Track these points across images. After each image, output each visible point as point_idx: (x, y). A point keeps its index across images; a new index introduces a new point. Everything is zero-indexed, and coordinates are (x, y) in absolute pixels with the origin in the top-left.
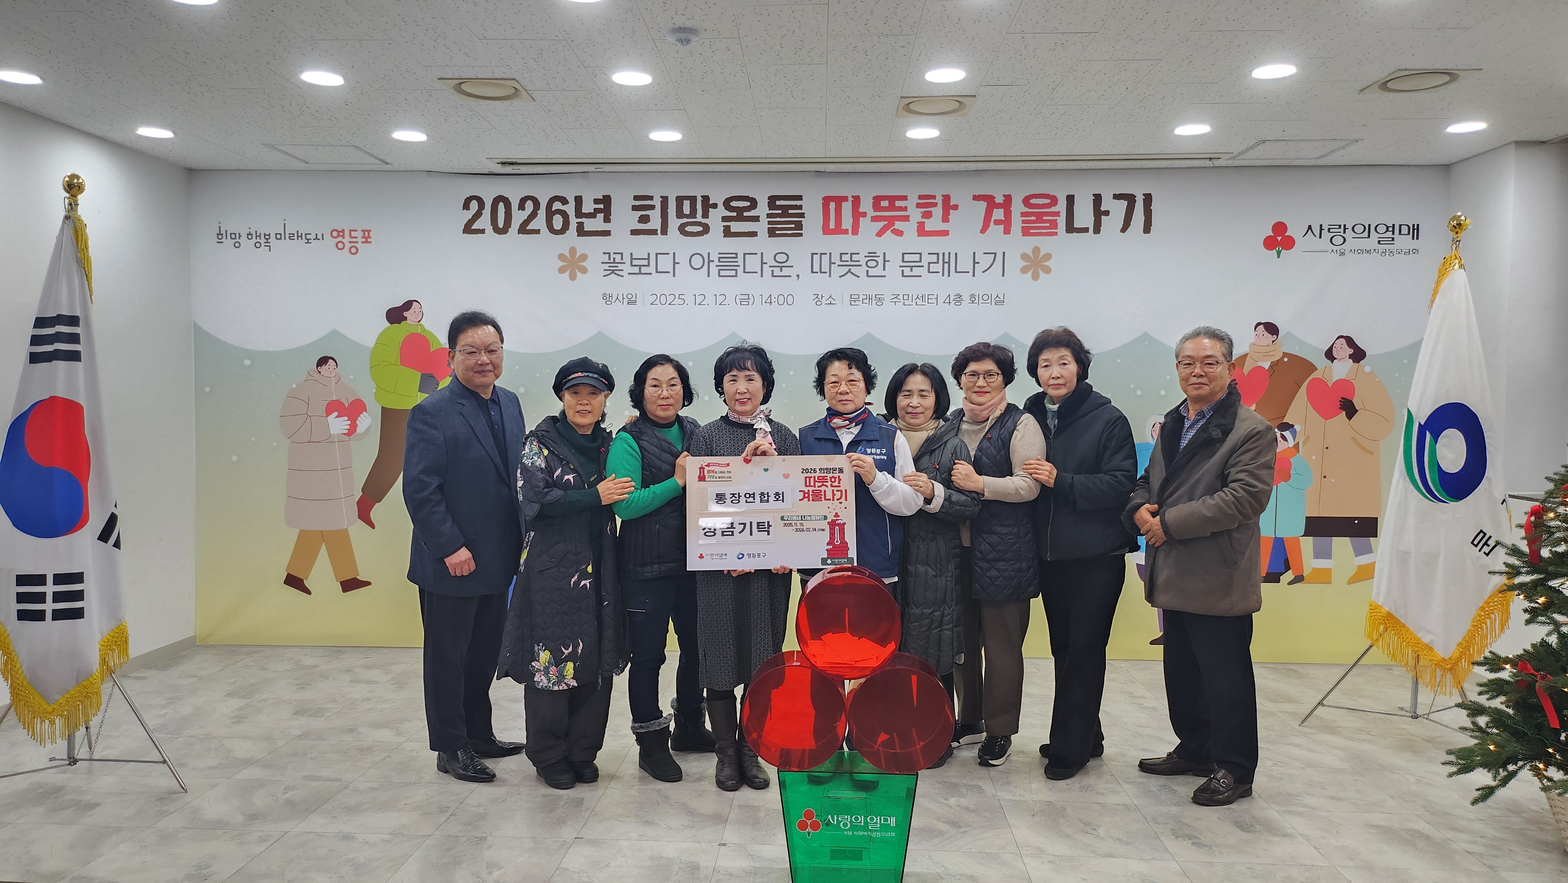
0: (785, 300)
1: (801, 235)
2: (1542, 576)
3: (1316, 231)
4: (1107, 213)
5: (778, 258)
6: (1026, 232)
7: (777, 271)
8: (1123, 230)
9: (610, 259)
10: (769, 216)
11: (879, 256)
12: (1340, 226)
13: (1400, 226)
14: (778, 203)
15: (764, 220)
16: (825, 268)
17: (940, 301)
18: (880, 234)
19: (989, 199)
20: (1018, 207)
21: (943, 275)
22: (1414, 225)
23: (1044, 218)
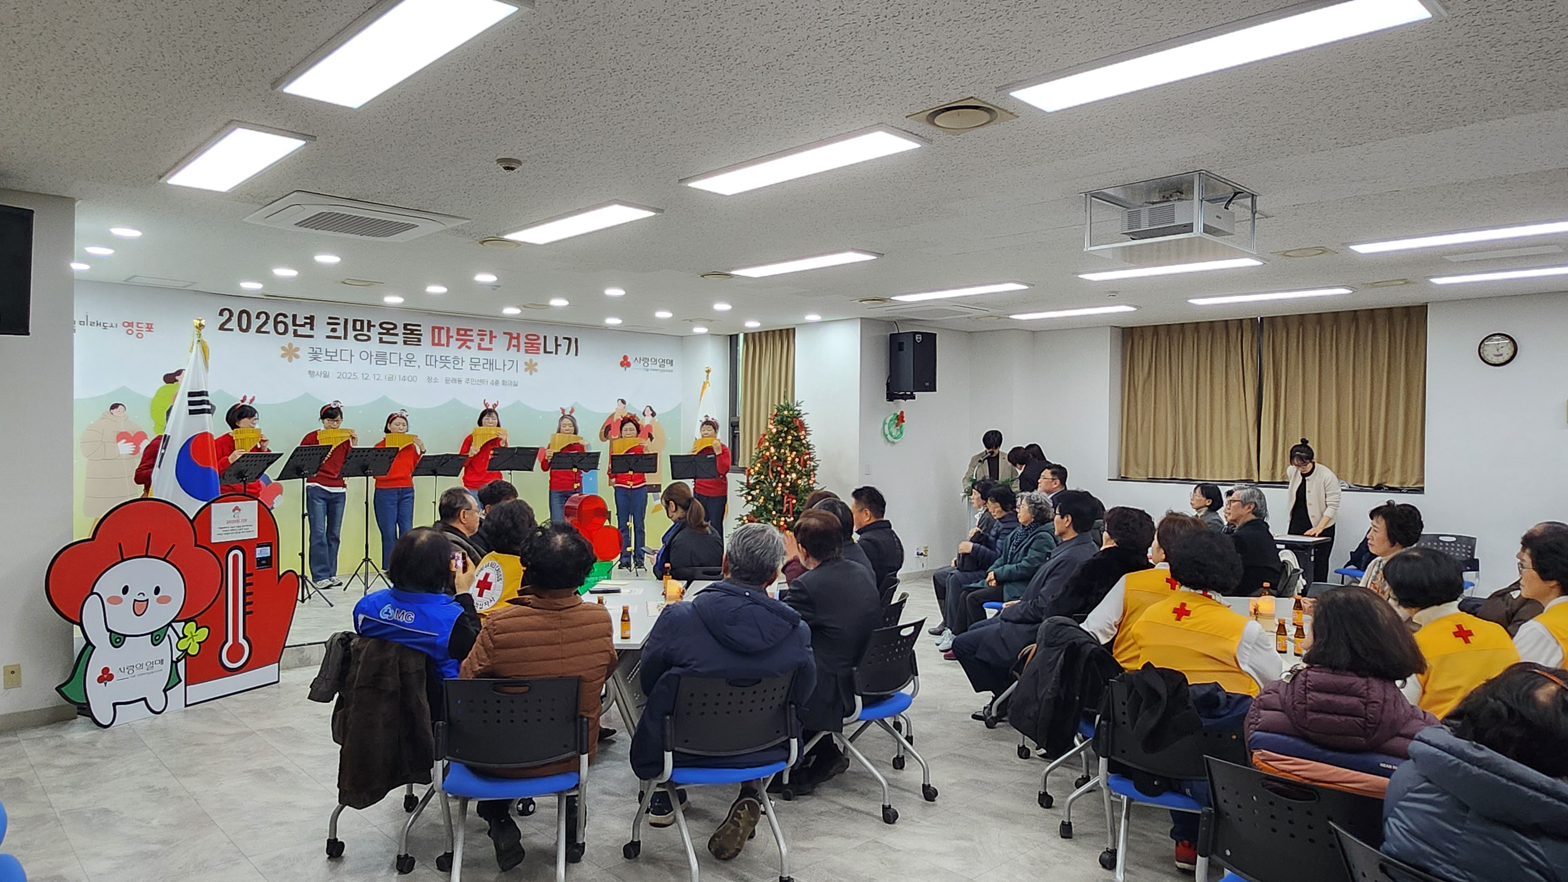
0: (412, 379)
1: (420, 345)
4: (560, 346)
5: (408, 356)
6: (527, 351)
7: (408, 363)
8: (567, 354)
9: (314, 352)
10: (404, 334)
11: (460, 359)
14: (408, 327)
15: (401, 336)
16: (433, 363)
17: (489, 383)
18: (460, 348)
19: (510, 334)
20: (523, 340)
21: (490, 370)
23: (536, 346)
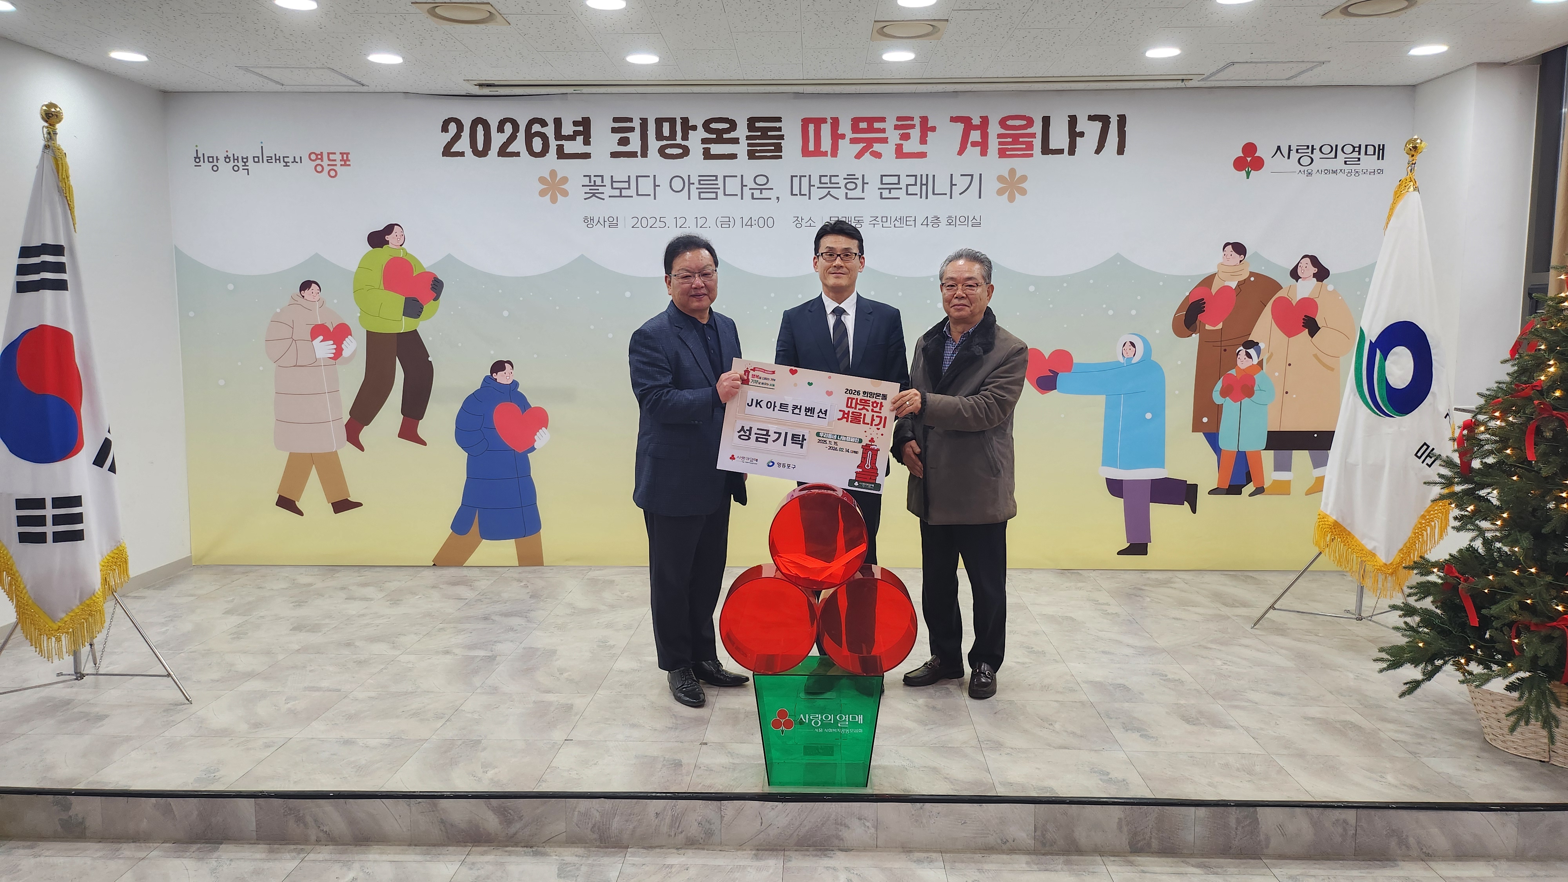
0: (766, 223)
1: (780, 157)
2: (1471, 486)
3: (1285, 151)
4: (1082, 134)
5: (759, 180)
6: (1002, 154)
7: (757, 194)
8: (1098, 151)
9: (590, 182)
10: (748, 138)
11: (858, 179)
12: (1308, 147)
13: (1366, 146)
14: (757, 125)
15: (744, 142)
16: (805, 190)
17: (918, 223)
18: (859, 156)
19: (966, 121)
20: (994, 129)
21: (921, 197)
22: (1379, 145)
23: (1021, 140)
